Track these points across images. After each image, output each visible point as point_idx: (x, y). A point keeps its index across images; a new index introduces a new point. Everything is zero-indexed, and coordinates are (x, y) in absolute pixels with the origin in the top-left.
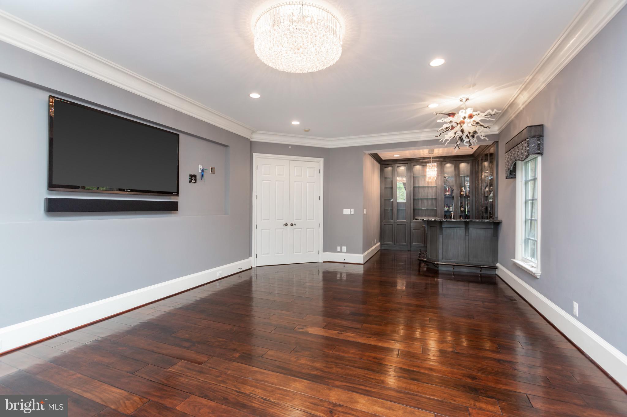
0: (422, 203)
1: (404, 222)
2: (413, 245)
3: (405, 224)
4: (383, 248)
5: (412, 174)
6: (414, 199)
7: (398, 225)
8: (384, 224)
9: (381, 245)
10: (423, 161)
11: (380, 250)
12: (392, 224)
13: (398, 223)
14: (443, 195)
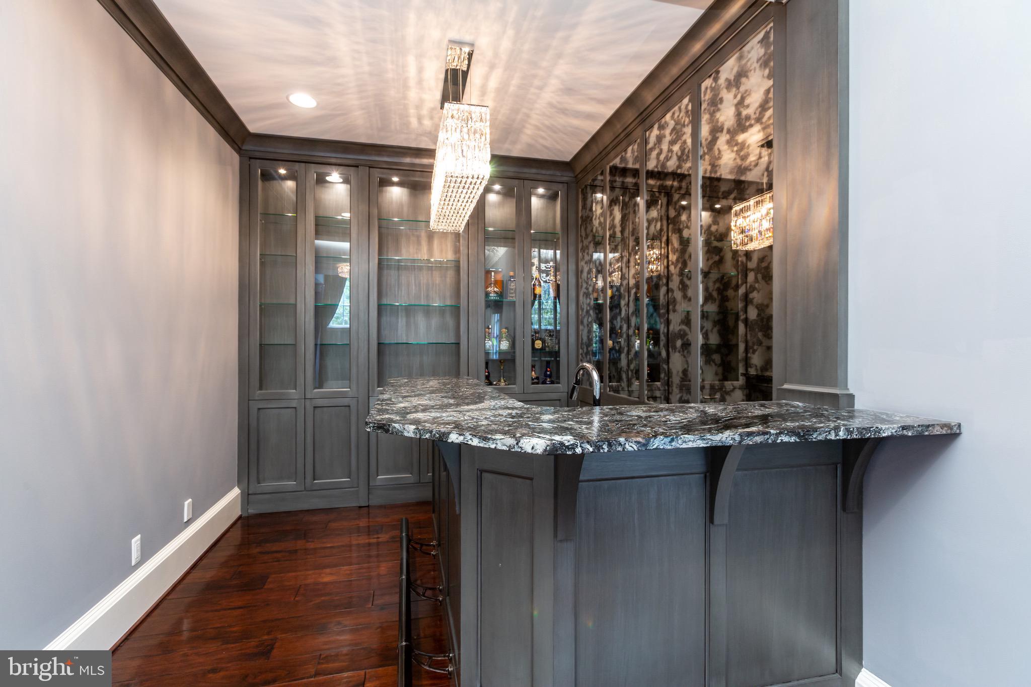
0: (408, 324)
1: (343, 395)
2: (378, 483)
3: (345, 401)
4: (251, 511)
5: (375, 212)
6: (380, 308)
7: (318, 411)
8: (259, 409)
9: (246, 497)
10: (414, 165)
11: (240, 518)
12: (294, 406)
13: (320, 402)
14: (483, 296)
